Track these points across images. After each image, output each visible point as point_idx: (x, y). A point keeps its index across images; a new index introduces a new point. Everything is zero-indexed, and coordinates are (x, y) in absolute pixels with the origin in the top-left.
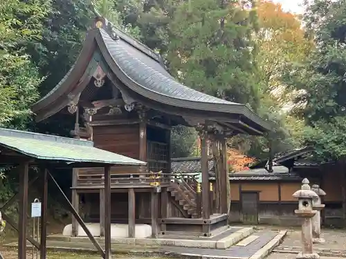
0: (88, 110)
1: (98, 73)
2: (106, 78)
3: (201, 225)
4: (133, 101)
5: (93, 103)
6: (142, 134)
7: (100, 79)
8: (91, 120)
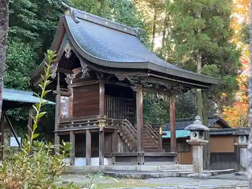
0: (68, 76)
1: (67, 48)
2: (72, 51)
3: (137, 156)
4: (86, 66)
5: (73, 70)
6: (101, 90)
7: (68, 52)
8: (71, 83)
